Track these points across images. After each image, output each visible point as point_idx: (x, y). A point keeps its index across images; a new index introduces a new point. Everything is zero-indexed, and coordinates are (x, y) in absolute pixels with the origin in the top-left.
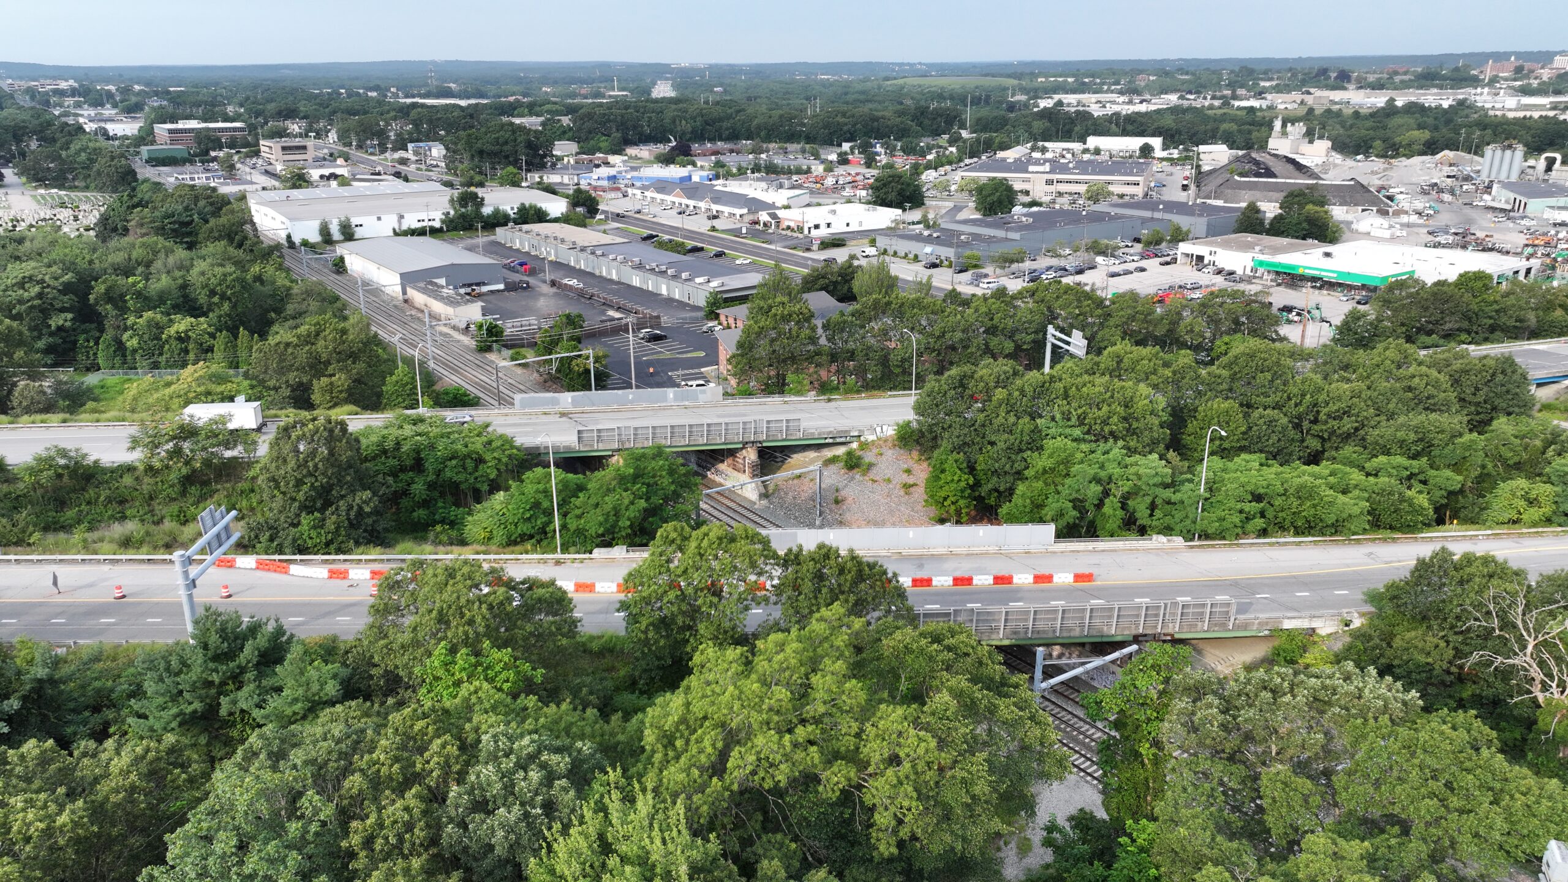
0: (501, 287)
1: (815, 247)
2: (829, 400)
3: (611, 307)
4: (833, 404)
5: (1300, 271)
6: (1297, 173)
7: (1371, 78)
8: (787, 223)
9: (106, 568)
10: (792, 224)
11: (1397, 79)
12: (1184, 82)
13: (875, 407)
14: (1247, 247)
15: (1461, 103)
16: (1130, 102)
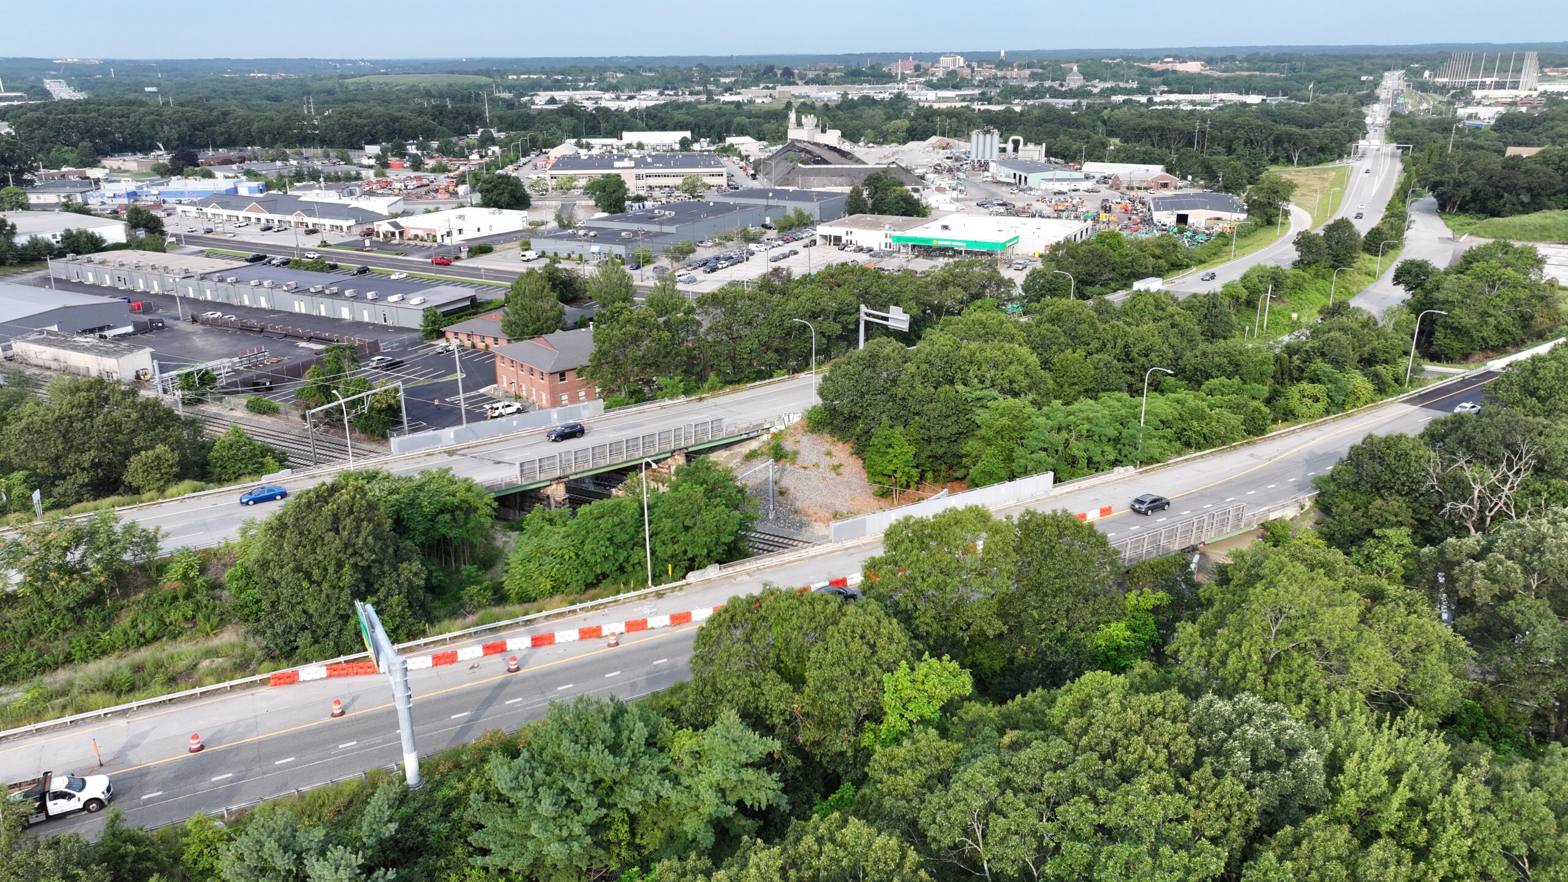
0: (130, 329)
1: (464, 255)
2: (701, 399)
3: (301, 338)
4: (705, 402)
5: (934, 243)
6: (843, 159)
7: (811, 75)
8: (413, 232)
9: (121, 722)
10: (420, 233)
11: (832, 75)
12: (652, 79)
13: (750, 400)
14: (877, 226)
15: (898, 96)
16: (618, 98)
